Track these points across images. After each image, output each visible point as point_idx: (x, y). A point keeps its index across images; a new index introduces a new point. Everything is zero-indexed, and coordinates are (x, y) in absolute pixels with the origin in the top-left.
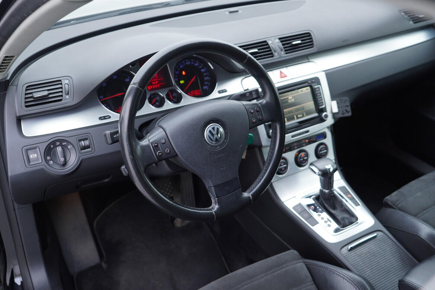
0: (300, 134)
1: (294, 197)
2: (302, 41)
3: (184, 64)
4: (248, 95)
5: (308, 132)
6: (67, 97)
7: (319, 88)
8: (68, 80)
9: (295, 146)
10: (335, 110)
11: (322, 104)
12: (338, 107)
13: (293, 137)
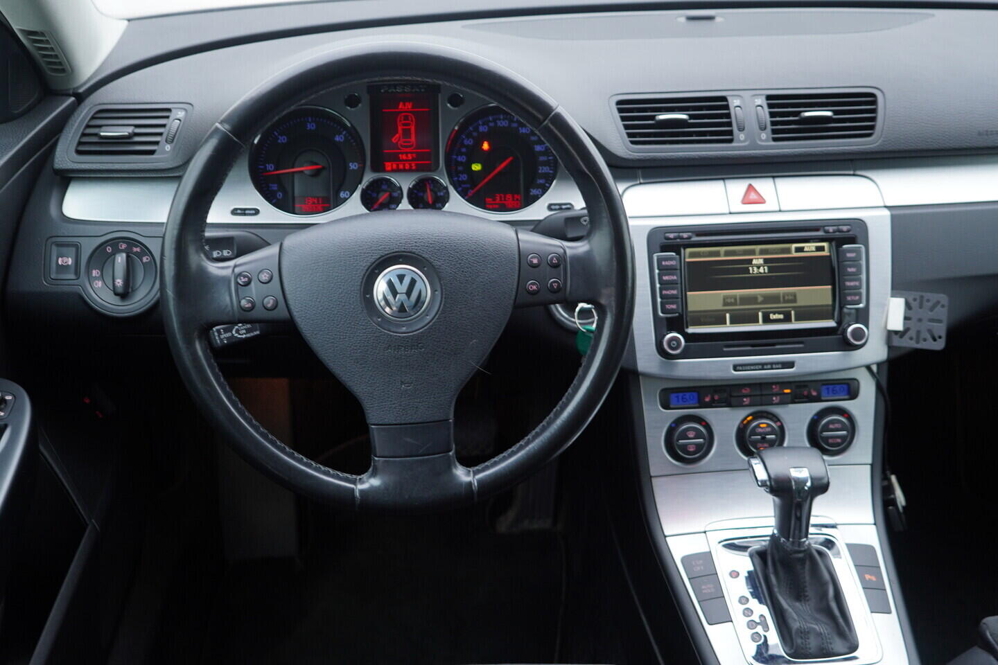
0: (763, 366)
1: (703, 530)
2: (836, 112)
3: (492, 124)
4: (585, 223)
5: (790, 365)
6: (168, 147)
7: (858, 251)
8: (185, 110)
9: (746, 396)
10: (897, 323)
11: (857, 298)
12: (906, 318)
13: (736, 368)
